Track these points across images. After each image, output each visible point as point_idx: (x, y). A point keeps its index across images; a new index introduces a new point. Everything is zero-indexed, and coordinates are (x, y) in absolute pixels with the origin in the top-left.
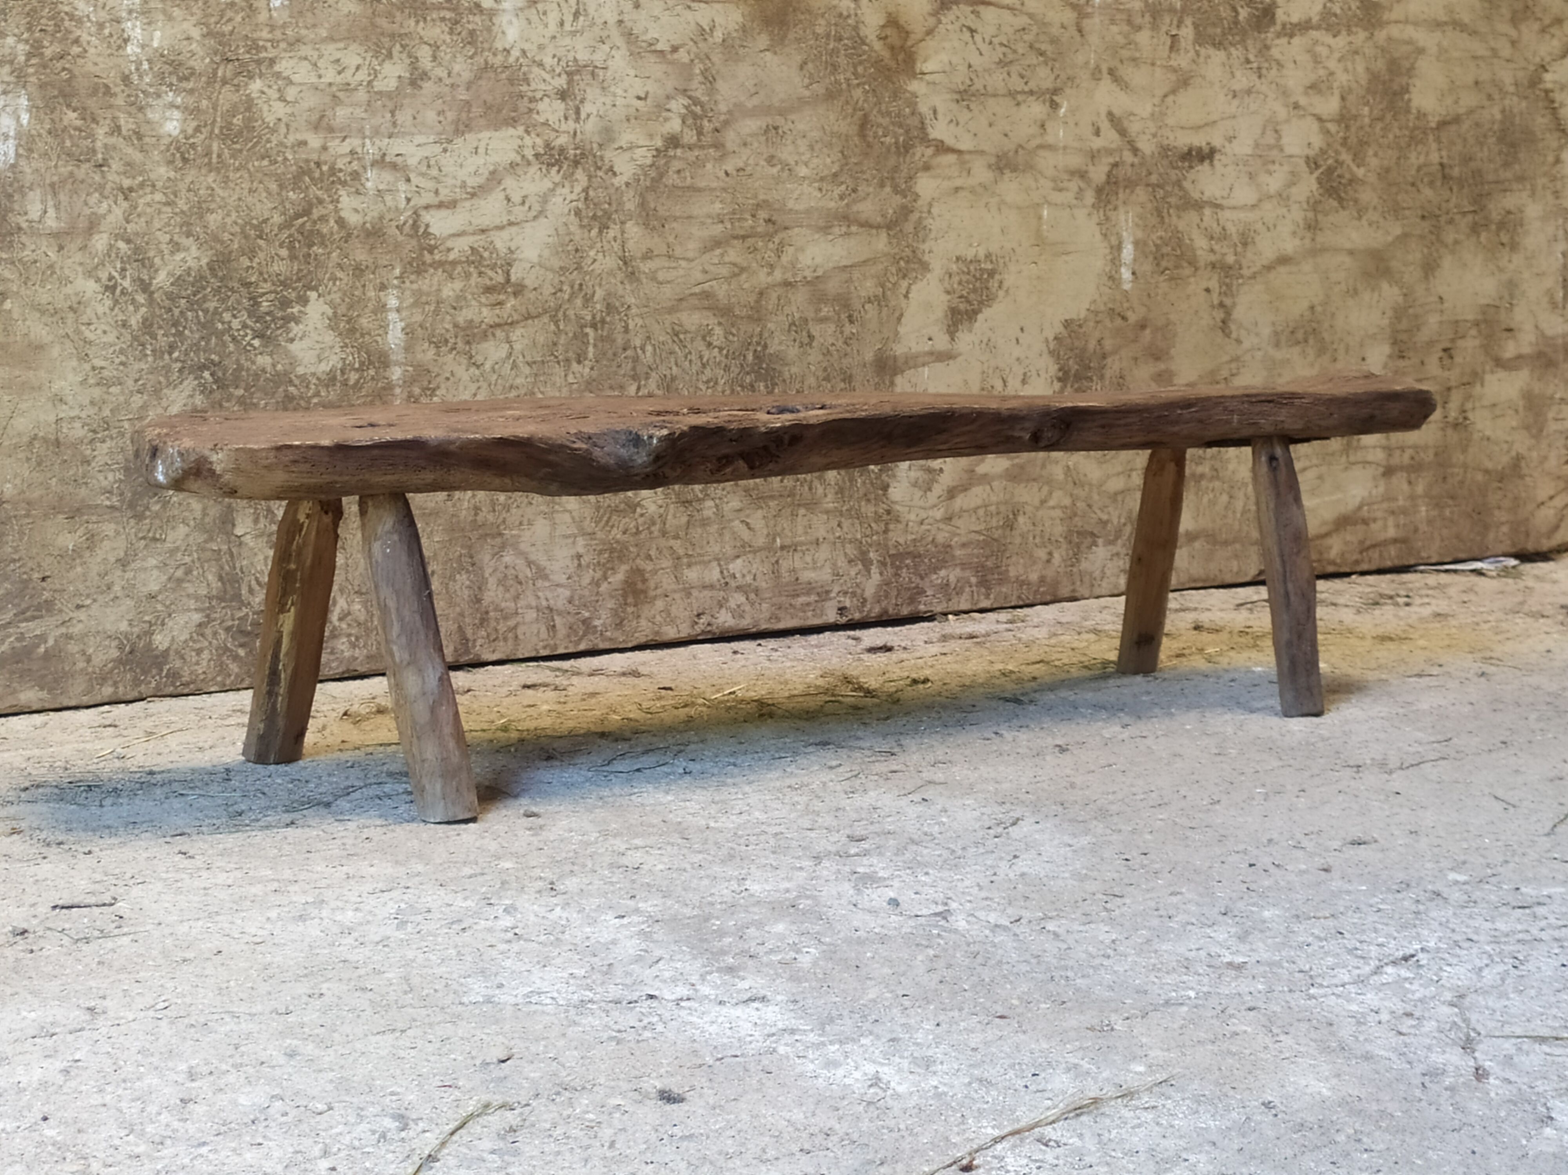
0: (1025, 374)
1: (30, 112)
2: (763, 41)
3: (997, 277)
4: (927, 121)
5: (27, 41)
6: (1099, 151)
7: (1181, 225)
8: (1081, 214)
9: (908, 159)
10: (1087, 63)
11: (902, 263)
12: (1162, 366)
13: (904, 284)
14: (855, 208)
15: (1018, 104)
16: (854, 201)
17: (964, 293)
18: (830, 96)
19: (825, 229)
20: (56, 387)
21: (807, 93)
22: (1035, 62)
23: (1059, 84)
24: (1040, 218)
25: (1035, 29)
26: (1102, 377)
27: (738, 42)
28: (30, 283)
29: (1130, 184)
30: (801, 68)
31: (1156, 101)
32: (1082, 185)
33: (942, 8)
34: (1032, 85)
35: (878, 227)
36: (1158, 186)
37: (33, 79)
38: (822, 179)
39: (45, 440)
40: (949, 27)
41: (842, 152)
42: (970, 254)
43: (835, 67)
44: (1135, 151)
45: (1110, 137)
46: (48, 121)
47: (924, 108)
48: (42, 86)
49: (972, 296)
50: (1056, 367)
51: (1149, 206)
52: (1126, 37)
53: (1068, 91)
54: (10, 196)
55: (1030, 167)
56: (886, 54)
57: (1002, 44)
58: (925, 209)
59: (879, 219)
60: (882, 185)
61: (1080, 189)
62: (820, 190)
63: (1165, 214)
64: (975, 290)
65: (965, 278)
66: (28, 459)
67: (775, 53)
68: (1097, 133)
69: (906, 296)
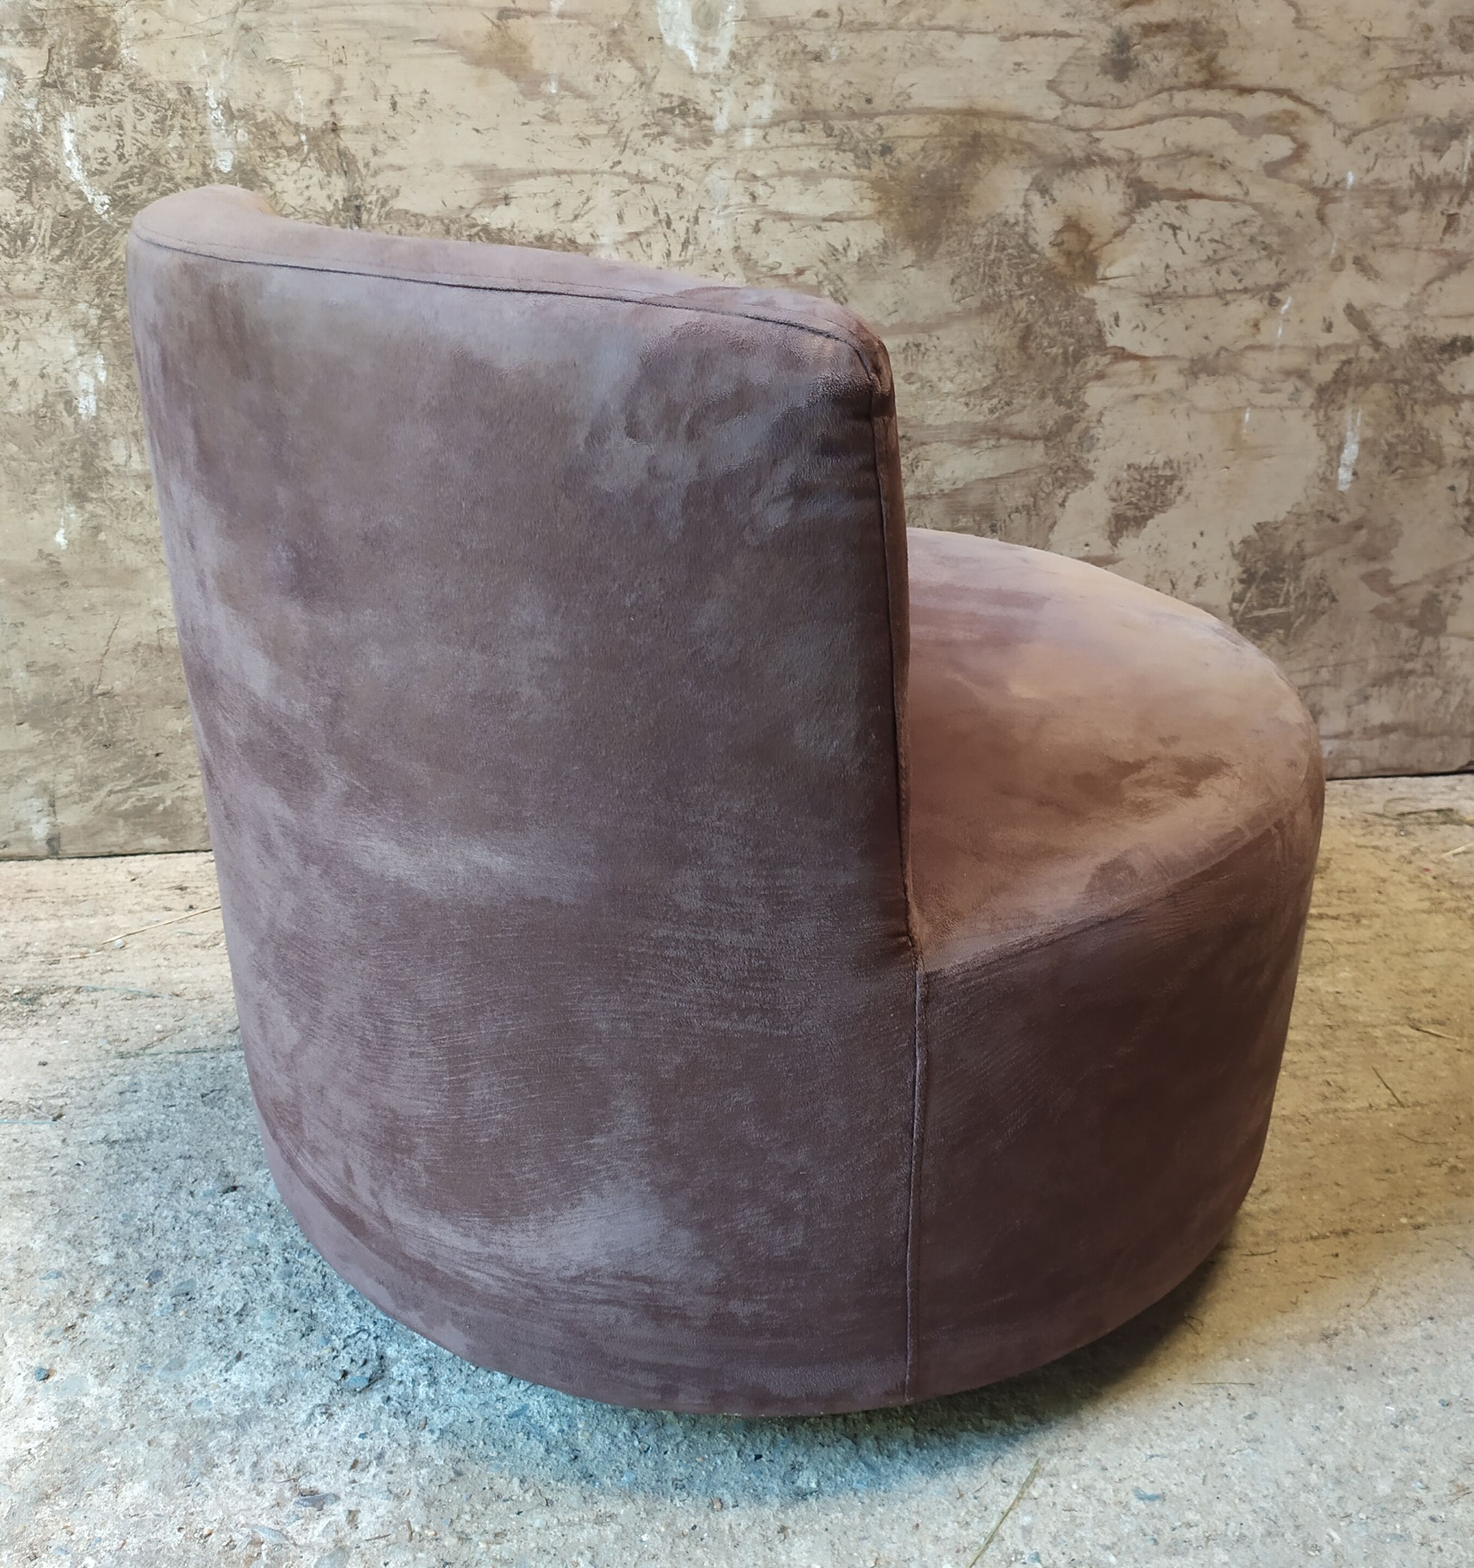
0: (1199, 577)
1: (107, 370)
2: (908, 256)
3: (1176, 483)
4: (1106, 329)
5: (98, 307)
6: (1327, 348)
7: (1427, 422)
8: (1293, 416)
9: (1077, 368)
10: (1326, 254)
11: (1060, 473)
12: (1377, 566)
13: (1061, 493)
14: (1007, 421)
15: (1227, 304)
16: (1008, 414)
17: (1134, 500)
18: (986, 309)
19: (970, 443)
20: (155, 603)
21: (958, 308)
22: (1255, 256)
23: (1283, 278)
24: (1240, 421)
25: (1259, 221)
26: (1297, 578)
27: (877, 260)
28: (121, 518)
29: (1365, 381)
30: (953, 282)
31: (1415, 290)
32: (1299, 384)
33: (1138, 207)
34: (1248, 282)
35: (1034, 439)
36: (1404, 382)
37: (107, 340)
38: (969, 394)
39: (149, 646)
40: (1145, 226)
41: (997, 366)
42: (1145, 461)
43: (994, 279)
44: (1377, 344)
45: (1346, 332)
46: (124, 376)
47: (1103, 315)
48: (116, 345)
49: (1143, 503)
50: (1240, 569)
51: (1388, 403)
52: (1384, 220)
53: (1295, 286)
54: (94, 445)
55: (1233, 369)
56: (1061, 261)
57: (1212, 240)
58: (1094, 419)
59: (1036, 431)
60: (1043, 396)
61: (1297, 390)
62: (967, 404)
63: (1408, 412)
64: (1147, 497)
65: (1136, 485)
66: (134, 662)
67: (921, 268)
68: (1329, 328)
69: (1062, 505)
